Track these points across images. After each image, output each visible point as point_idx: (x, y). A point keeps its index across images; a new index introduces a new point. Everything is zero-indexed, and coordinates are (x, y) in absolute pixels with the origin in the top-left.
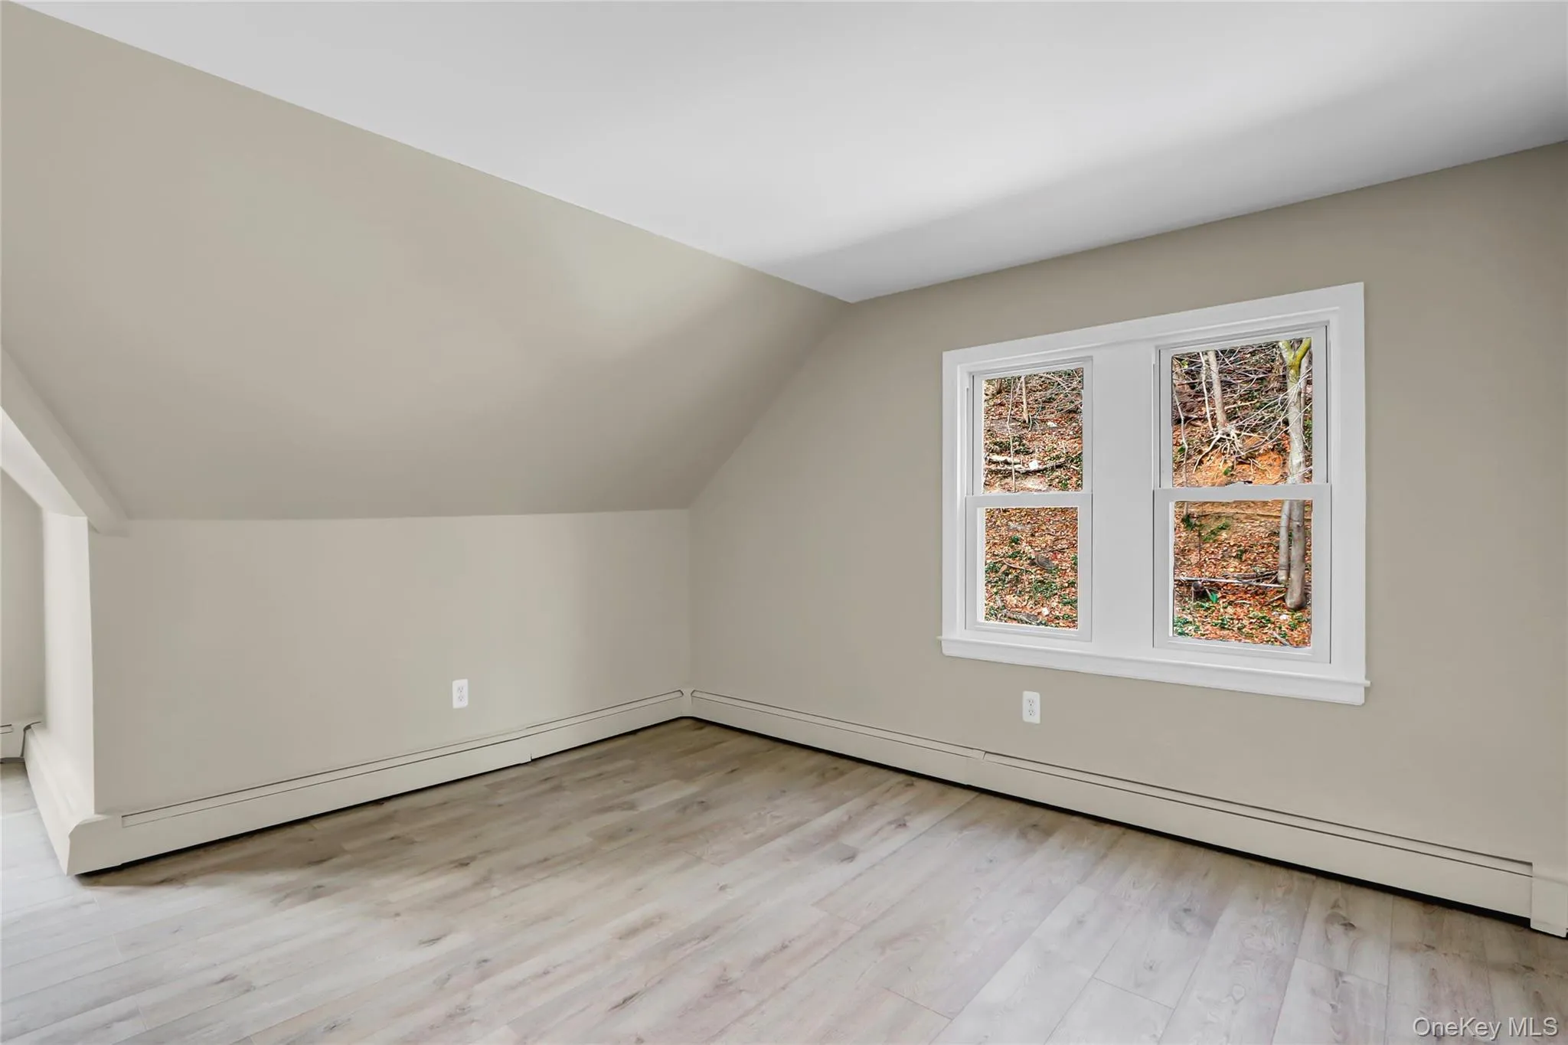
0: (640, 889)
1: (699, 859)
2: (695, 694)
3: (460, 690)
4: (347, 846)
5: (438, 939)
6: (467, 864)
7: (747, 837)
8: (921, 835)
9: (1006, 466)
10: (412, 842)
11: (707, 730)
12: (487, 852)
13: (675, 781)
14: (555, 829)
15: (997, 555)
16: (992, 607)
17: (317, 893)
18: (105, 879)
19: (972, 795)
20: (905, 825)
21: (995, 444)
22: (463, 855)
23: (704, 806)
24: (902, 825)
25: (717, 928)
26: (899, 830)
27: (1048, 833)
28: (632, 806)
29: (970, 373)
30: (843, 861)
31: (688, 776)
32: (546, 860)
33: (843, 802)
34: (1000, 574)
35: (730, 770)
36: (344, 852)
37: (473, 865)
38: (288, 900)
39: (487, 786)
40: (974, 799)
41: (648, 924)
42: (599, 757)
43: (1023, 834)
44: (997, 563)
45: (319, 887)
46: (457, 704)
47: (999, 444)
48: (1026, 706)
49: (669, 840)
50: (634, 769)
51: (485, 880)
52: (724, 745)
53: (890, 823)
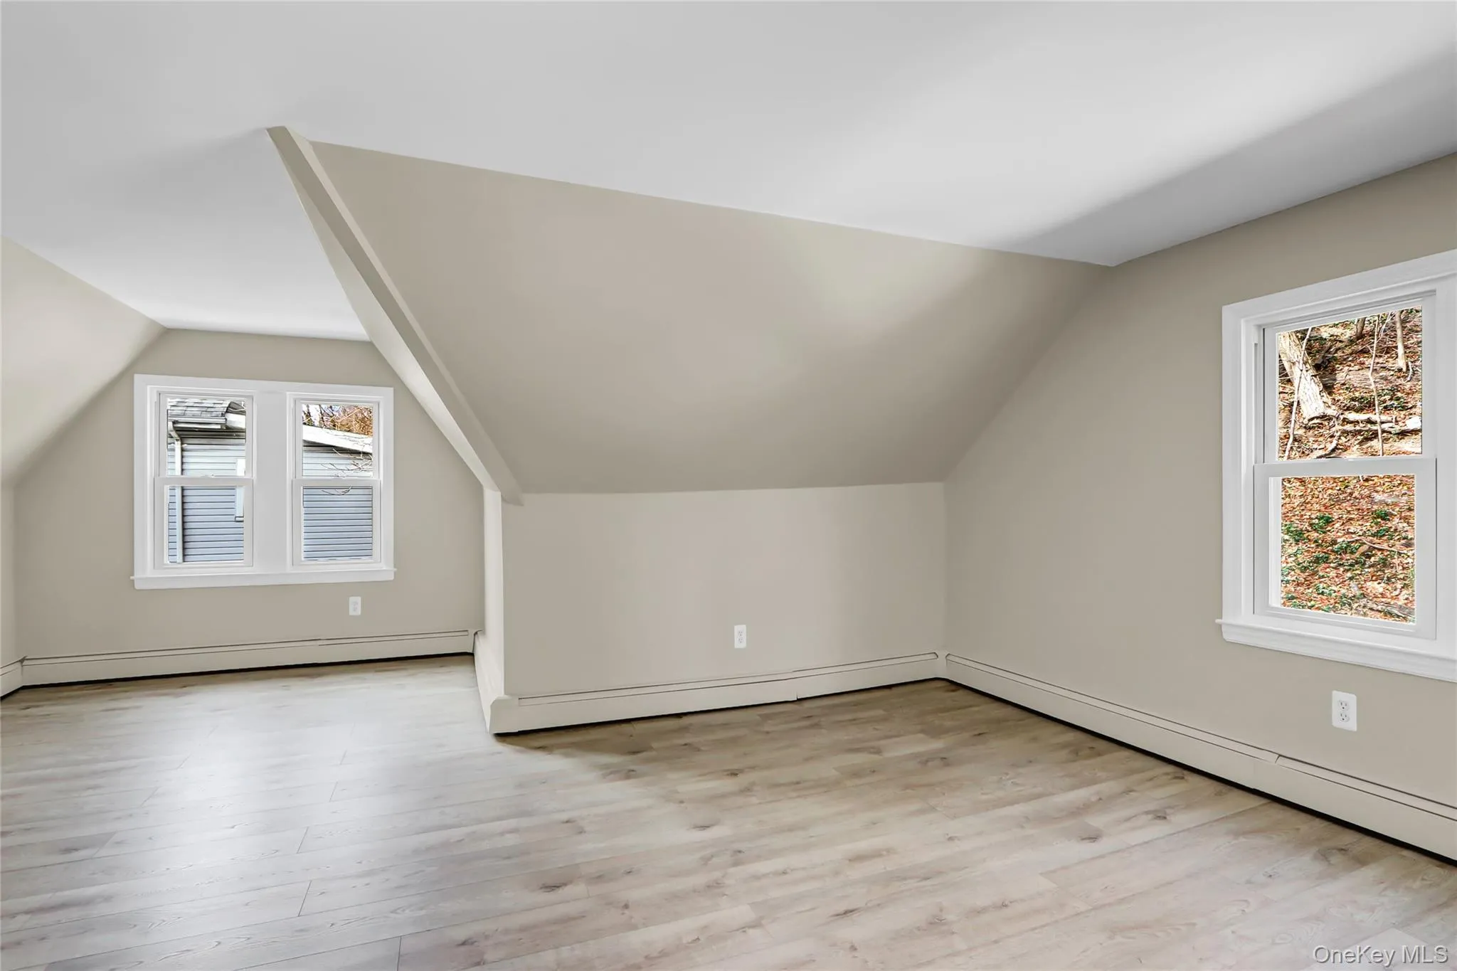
0: (874, 824)
1: (933, 809)
2: (950, 658)
3: (740, 633)
4: (655, 745)
5: (708, 827)
6: (736, 775)
7: (985, 797)
8: (1184, 831)
9: (1369, 426)
10: (699, 750)
11: (961, 692)
12: (753, 768)
13: (921, 735)
14: (807, 760)
15: (1354, 533)
16: (1344, 595)
17: (629, 775)
18: (509, 739)
19: (1262, 801)
20: (1165, 818)
21: (1353, 399)
22: (735, 766)
23: (945, 762)
24: (1161, 816)
25: (940, 873)
26: (1157, 821)
27: (1362, 861)
28: (878, 751)
29: (1259, 326)
30: (1083, 839)
31: (935, 732)
32: (798, 783)
33: (1094, 782)
34: (1357, 555)
35: (976, 733)
36: (651, 748)
37: (740, 776)
38: (612, 776)
39: (760, 715)
40: (1261, 806)
41: (876, 854)
42: (856, 704)
43: (1324, 855)
44: (1353, 542)
45: (633, 771)
46: (738, 645)
47: (1360, 400)
48: (1336, 710)
49: (907, 787)
50: (884, 719)
51: (747, 790)
52: (976, 709)
53: (1147, 813)
